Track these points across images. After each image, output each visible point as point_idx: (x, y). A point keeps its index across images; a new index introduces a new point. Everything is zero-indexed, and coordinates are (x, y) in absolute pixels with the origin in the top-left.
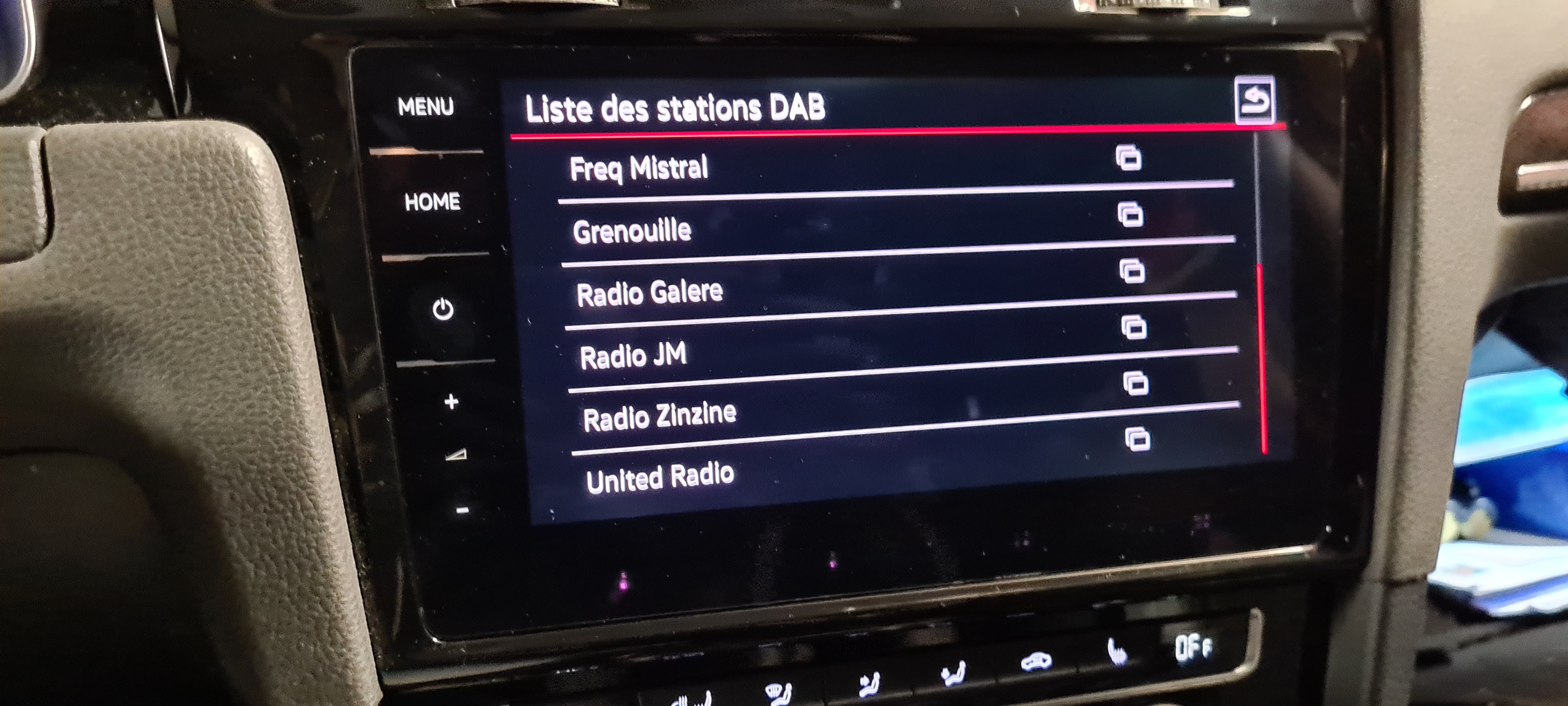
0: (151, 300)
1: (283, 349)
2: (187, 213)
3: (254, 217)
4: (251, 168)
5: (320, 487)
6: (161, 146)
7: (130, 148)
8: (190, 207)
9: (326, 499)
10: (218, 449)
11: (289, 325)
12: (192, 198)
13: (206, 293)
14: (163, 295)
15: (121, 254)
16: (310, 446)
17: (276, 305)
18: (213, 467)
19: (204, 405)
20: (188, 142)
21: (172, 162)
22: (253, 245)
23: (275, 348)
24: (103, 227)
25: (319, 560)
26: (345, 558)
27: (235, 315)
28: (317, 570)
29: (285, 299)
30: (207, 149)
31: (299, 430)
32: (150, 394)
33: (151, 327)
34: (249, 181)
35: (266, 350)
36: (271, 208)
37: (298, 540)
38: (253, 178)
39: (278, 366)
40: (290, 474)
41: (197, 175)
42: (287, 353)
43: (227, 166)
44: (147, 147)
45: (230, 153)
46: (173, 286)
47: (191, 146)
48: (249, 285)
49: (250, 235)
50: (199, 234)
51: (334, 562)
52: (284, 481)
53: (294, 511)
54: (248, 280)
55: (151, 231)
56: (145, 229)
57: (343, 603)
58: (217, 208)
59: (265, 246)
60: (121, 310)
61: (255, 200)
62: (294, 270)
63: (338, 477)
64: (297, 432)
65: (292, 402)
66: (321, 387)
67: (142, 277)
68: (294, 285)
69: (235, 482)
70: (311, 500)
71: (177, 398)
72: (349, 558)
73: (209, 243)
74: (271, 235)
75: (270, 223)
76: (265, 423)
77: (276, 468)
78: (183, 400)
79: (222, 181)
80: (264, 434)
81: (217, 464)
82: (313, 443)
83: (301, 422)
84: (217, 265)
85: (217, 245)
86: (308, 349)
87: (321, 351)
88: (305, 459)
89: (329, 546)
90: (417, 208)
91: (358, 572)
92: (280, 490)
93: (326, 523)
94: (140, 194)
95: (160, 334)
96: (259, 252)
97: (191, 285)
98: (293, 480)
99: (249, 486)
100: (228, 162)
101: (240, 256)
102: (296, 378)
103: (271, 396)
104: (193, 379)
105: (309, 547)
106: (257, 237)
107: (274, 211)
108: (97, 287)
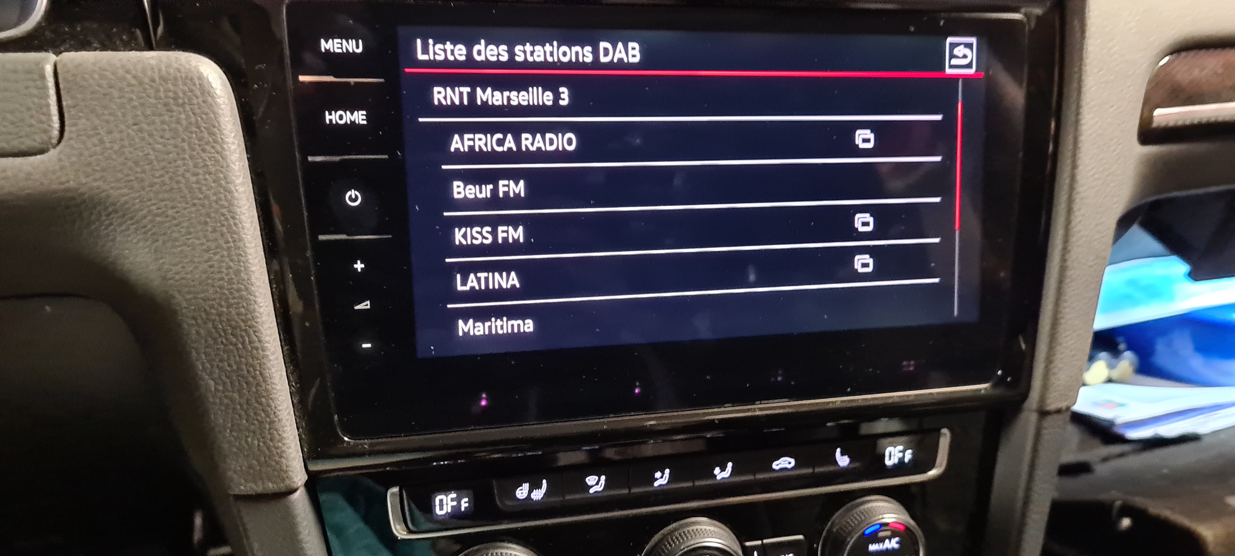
0: (136, 185)
2: (163, 122)
4: (211, 89)
5: (263, 327)
6: (144, 71)
7: (121, 72)
8: (166, 118)
9: (267, 335)
10: (188, 297)
12: (168, 111)
13: (178, 182)
14: (147, 183)
15: (115, 152)
16: (255, 296)
17: (230, 192)
18: (184, 311)
19: (176, 265)
20: (164, 69)
21: (153, 84)
22: (213, 147)
23: (230, 225)
24: (101, 132)
26: (280, 378)
27: (200, 199)
29: (237, 188)
30: (179, 75)
31: (247, 285)
32: (136, 256)
33: (137, 206)
34: (209, 99)
36: (227, 119)
37: (246, 365)
38: (213, 97)
39: (232, 237)
40: (241, 317)
41: (171, 94)
42: (237, 228)
43: (194, 88)
44: (133, 72)
45: (196, 78)
46: (153, 176)
47: (167, 72)
48: (210, 177)
50: (174, 138)
51: (272, 381)
52: (236, 322)
53: (243, 343)
55: (137, 135)
56: (133, 133)
57: (279, 411)
58: (186, 119)
60: (114, 193)
61: (214, 113)
62: (243, 166)
63: (275, 320)
64: (245, 286)
65: (242, 264)
66: (263, 253)
67: (130, 169)
68: (243, 178)
69: (200, 321)
70: (256, 336)
71: (156, 260)
72: (283, 378)
73: (179, 144)
76: (222, 279)
77: (230, 312)
78: (161, 261)
79: (190, 99)
80: (221, 287)
81: (186, 308)
82: (257, 294)
83: (248, 279)
84: (186, 162)
85: (186, 147)
86: (254, 225)
87: (263, 227)
88: (252, 306)
89: (269, 369)
90: (334, 122)
91: (290, 388)
92: (234, 328)
93: (267, 353)
94: (128, 107)
95: (144, 212)
97: (167, 176)
99: (210, 325)
100: (194, 85)
101: (203, 155)
102: (246, 247)
103: (227, 260)
104: (169, 244)
105: (255, 370)
107: (228, 121)
108: (97, 176)
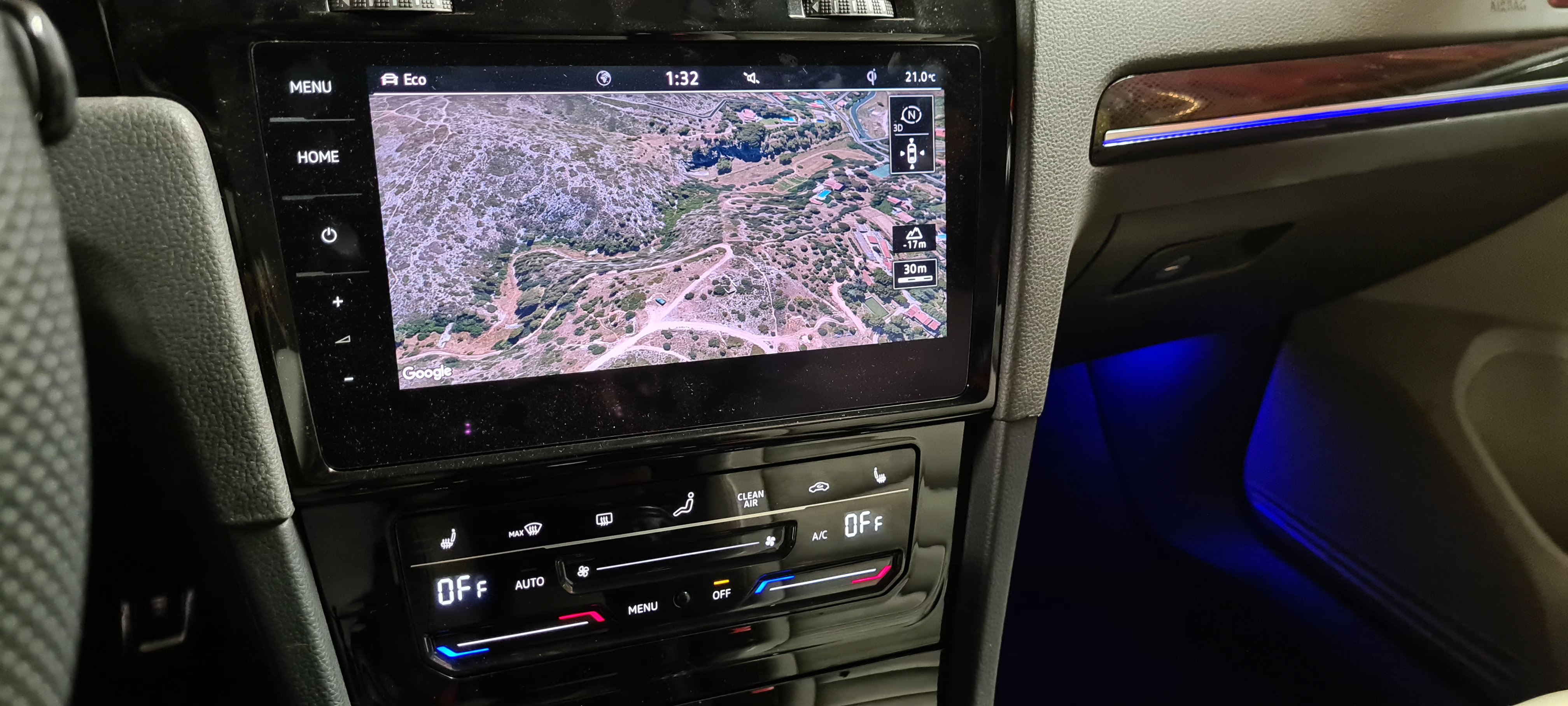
1: (215, 264)
3: (190, 170)
11: (219, 247)
25: (247, 413)
28: (247, 420)
35: (201, 265)
49: (187, 182)
54: (187, 216)
59: (198, 190)
74: (202, 182)
75: (200, 174)
96: (194, 195)
98: (227, 358)
106: (191, 184)
